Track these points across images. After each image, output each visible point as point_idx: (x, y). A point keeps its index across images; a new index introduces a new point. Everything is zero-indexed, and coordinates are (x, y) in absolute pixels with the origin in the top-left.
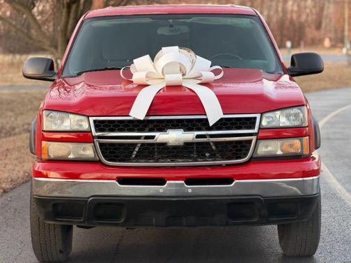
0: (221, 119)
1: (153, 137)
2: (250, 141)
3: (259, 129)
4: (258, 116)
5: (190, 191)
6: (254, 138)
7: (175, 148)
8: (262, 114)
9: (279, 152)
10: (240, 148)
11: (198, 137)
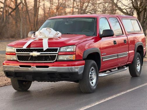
0: (48, 49)
1: (29, 54)
2: (56, 56)
3: (59, 52)
4: (59, 48)
5: (37, 69)
6: (57, 55)
7: (35, 57)
8: (60, 48)
9: (65, 59)
10: (53, 57)
11: (41, 54)
